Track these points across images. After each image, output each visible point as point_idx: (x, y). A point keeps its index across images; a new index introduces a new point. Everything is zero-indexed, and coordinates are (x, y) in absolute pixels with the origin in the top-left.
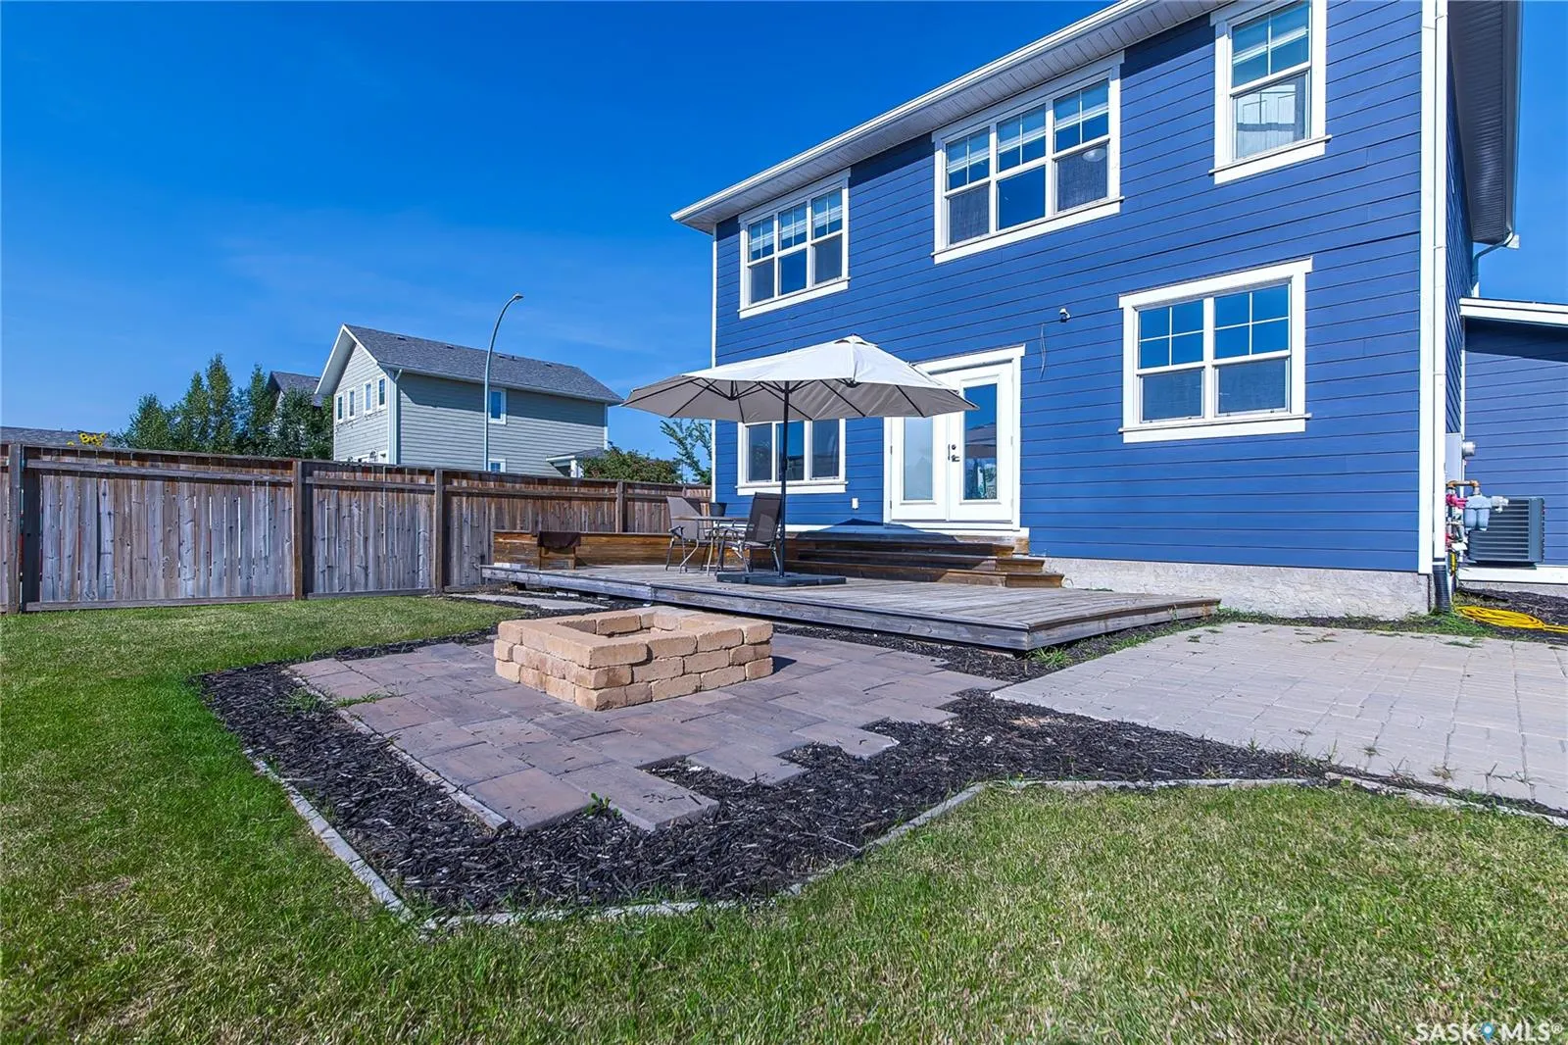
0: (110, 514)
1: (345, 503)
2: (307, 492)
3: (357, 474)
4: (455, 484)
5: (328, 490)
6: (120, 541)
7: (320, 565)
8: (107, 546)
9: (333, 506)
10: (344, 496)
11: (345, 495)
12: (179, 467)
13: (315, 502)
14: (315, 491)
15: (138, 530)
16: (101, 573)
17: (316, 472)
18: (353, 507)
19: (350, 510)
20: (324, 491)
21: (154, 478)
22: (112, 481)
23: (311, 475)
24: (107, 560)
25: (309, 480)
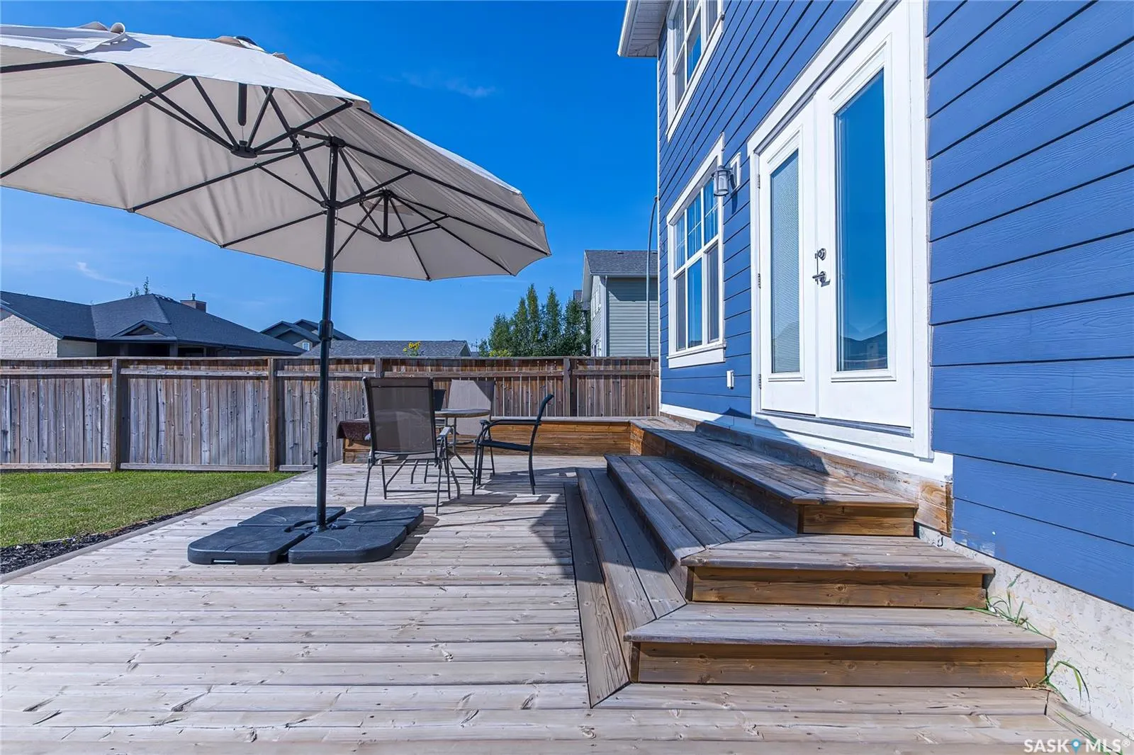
0: (163, 403)
1: (307, 391)
2: (279, 382)
3: (316, 366)
4: (395, 370)
5: (294, 381)
6: (169, 423)
7: (289, 443)
8: (162, 426)
9: (297, 394)
10: (306, 386)
11: (306, 384)
12: (200, 368)
13: (286, 391)
14: (286, 381)
15: (178, 414)
16: (159, 445)
17: (286, 367)
18: (313, 395)
19: (311, 397)
20: (291, 381)
21: (186, 377)
22: (164, 380)
23: (283, 369)
24: (162, 435)
25: (280, 374)
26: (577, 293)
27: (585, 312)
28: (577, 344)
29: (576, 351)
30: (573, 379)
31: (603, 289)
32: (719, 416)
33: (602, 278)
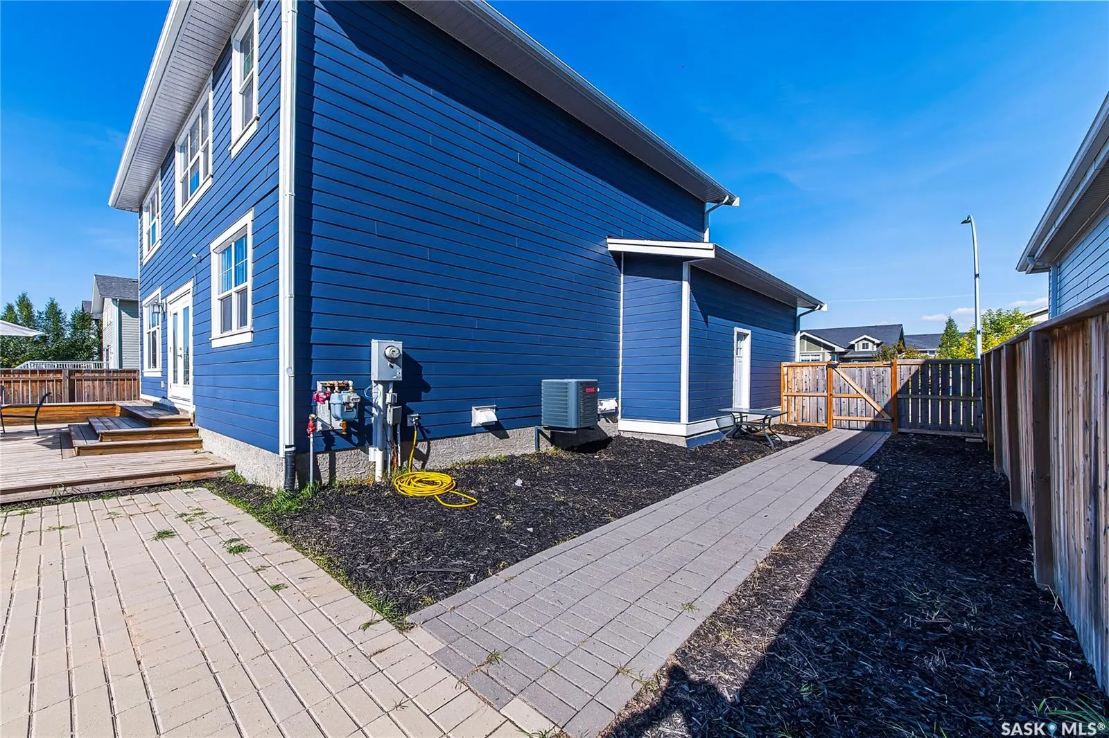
26: (86, 304)
27: (96, 320)
28: (86, 346)
29: (85, 352)
30: (71, 382)
31: (116, 309)
32: (160, 399)
33: (114, 300)
